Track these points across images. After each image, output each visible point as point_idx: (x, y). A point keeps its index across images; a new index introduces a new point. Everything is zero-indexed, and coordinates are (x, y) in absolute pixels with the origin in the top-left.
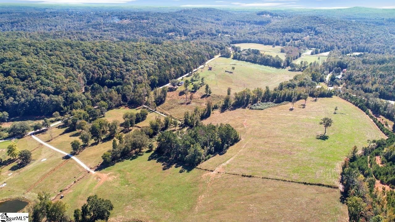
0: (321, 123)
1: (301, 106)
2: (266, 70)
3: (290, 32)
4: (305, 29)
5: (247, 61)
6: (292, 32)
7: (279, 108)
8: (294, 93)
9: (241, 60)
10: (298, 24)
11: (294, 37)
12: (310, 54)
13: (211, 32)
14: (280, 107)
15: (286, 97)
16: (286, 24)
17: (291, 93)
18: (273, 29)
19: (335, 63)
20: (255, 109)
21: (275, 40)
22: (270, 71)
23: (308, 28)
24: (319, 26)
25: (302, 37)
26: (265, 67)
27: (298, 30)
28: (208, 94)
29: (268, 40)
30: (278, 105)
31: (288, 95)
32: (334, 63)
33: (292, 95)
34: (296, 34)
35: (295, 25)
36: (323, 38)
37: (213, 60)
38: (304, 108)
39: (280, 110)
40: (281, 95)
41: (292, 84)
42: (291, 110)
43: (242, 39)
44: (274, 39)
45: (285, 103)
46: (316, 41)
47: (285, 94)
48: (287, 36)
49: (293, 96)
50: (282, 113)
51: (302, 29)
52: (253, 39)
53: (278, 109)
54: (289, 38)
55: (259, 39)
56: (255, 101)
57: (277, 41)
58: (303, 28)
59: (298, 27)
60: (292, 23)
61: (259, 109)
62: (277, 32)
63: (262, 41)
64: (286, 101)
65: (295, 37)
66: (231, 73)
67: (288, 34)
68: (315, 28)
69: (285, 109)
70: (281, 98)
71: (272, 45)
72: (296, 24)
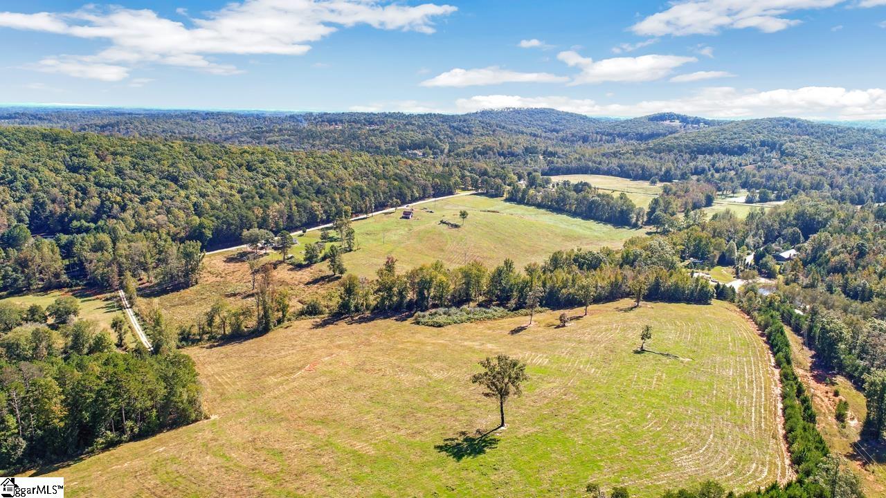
3: (711, 154)
4: (754, 146)
5: (539, 206)
6: (717, 153)
9: (527, 204)
10: (736, 136)
11: (717, 165)
12: (744, 201)
13: (509, 150)
16: (706, 135)
18: (668, 146)
19: (788, 216)
20: (425, 323)
21: (661, 168)
23: (763, 144)
24: (795, 139)
25: (740, 165)
26: (583, 221)
27: (736, 149)
28: (337, 275)
29: (643, 168)
32: (784, 217)
34: (726, 158)
35: (729, 137)
36: (795, 165)
37: (442, 200)
38: (564, 326)
42: (518, 330)
43: (574, 165)
44: (658, 167)
46: (772, 171)
48: (702, 161)
51: (747, 148)
52: (606, 165)
54: (706, 165)
55: (620, 166)
57: (668, 171)
58: (748, 145)
59: (737, 142)
60: (722, 134)
61: (433, 325)
62: (676, 151)
63: (627, 169)
65: (720, 165)
66: (456, 226)
67: (705, 157)
68: (781, 145)
71: (648, 180)
72: (731, 135)
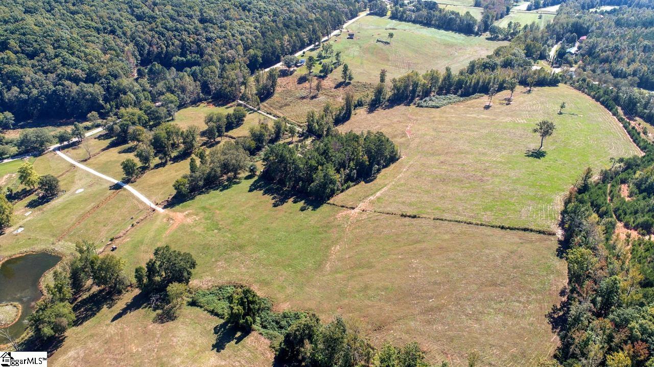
0: (535, 131)
1: (504, 102)
2: (447, 39)
5: (414, 22)
7: (467, 104)
8: (493, 78)
9: (405, 21)
12: (526, 9)
14: (468, 102)
15: (479, 86)
17: (489, 80)
19: (567, 25)
20: (427, 107)
22: (453, 41)
28: (347, 81)
30: (465, 100)
31: (482, 82)
32: (565, 25)
33: (489, 83)
37: (356, 21)
38: (509, 104)
39: (469, 109)
40: (470, 83)
41: (491, 63)
42: (487, 107)
45: (477, 97)
47: (478, 82)
49: (491, 84)
50: (472, 114)
53: (464, 107)
56: (426, 93)
61: (433, 107)
64: (480, 92)
66: (387, 43)
69: (477, 107)
70: (470, 87)
